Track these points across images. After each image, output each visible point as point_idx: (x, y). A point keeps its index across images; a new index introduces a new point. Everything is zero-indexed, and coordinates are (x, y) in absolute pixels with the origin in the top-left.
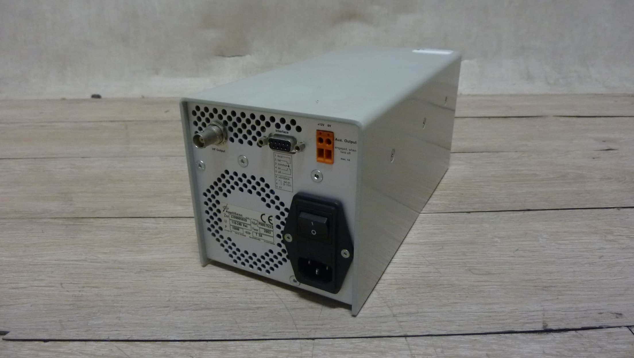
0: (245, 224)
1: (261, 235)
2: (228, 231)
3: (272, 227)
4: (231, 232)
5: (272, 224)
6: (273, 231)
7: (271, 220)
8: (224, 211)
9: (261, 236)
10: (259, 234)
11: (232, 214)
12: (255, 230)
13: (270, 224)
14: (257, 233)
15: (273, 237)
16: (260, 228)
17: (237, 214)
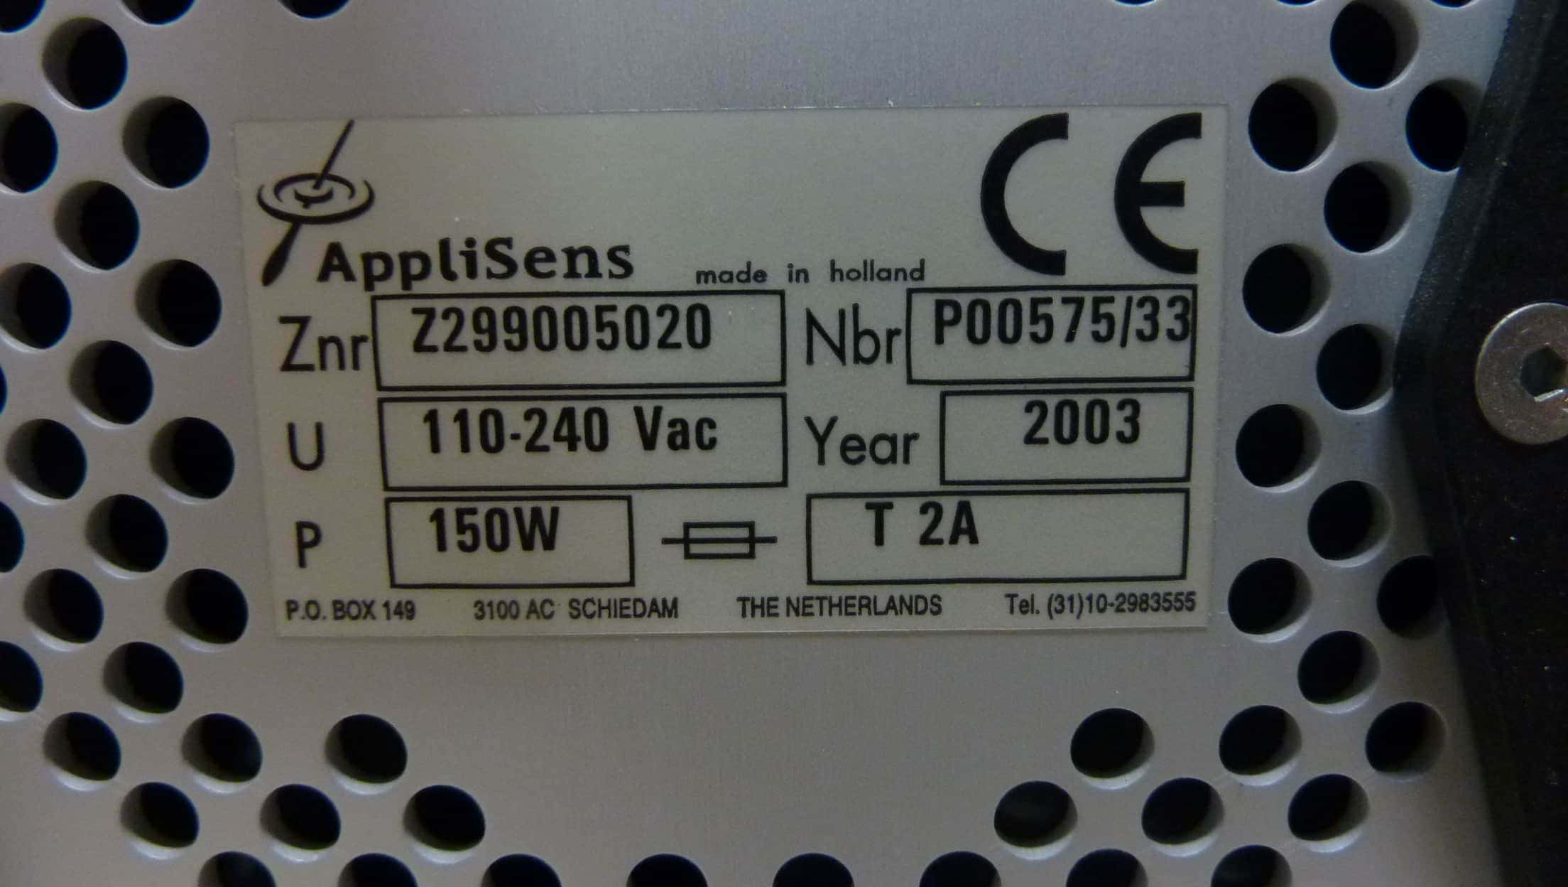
0: (672, 410)
1: (964, 509)
2: (341, 609)
3: (1167, 319)
4: (407, 611)
5: (1184, 261)
6: (1181, 385)
7: (1172, 195)
8: (274, 269)
9: (966, 529)
10: (932, 508)
11: (435, 283)
12: (854, 449)
13: (1147, 273)
14: (879, 506)
15: (1178, 485)
16: (952, 389)
17: (537, 259)
